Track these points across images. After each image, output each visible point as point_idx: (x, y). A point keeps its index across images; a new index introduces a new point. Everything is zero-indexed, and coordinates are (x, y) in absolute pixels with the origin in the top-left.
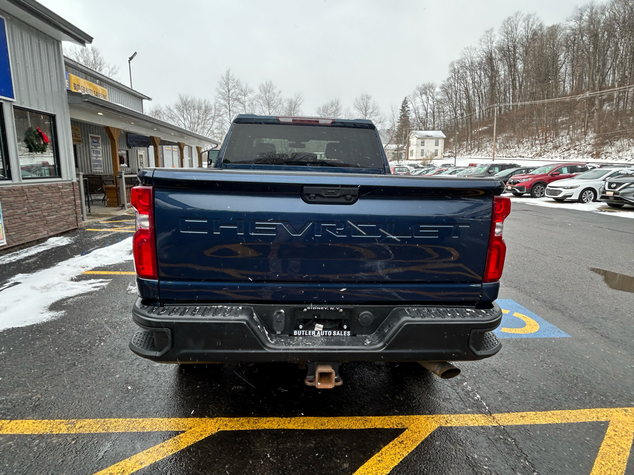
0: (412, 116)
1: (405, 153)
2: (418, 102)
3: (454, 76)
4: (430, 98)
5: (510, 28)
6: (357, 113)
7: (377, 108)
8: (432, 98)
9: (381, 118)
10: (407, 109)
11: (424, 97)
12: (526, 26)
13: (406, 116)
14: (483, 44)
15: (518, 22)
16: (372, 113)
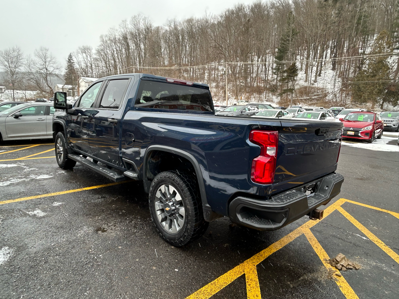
0: (76, 66)
1: (77, 91)
2: (81, 58)
3: (103, 45)
4: (88, 56)
5: (136, 22)
6: (38, 60)
7: (54, 58)
8: (90, 56)
9: (58, 66)
10: (72, 61)
11: (84, 55)
12: (144, 23)
13: (72, 66)
14: (121, 28)
15: (140, 20)
16: (50, 61)
